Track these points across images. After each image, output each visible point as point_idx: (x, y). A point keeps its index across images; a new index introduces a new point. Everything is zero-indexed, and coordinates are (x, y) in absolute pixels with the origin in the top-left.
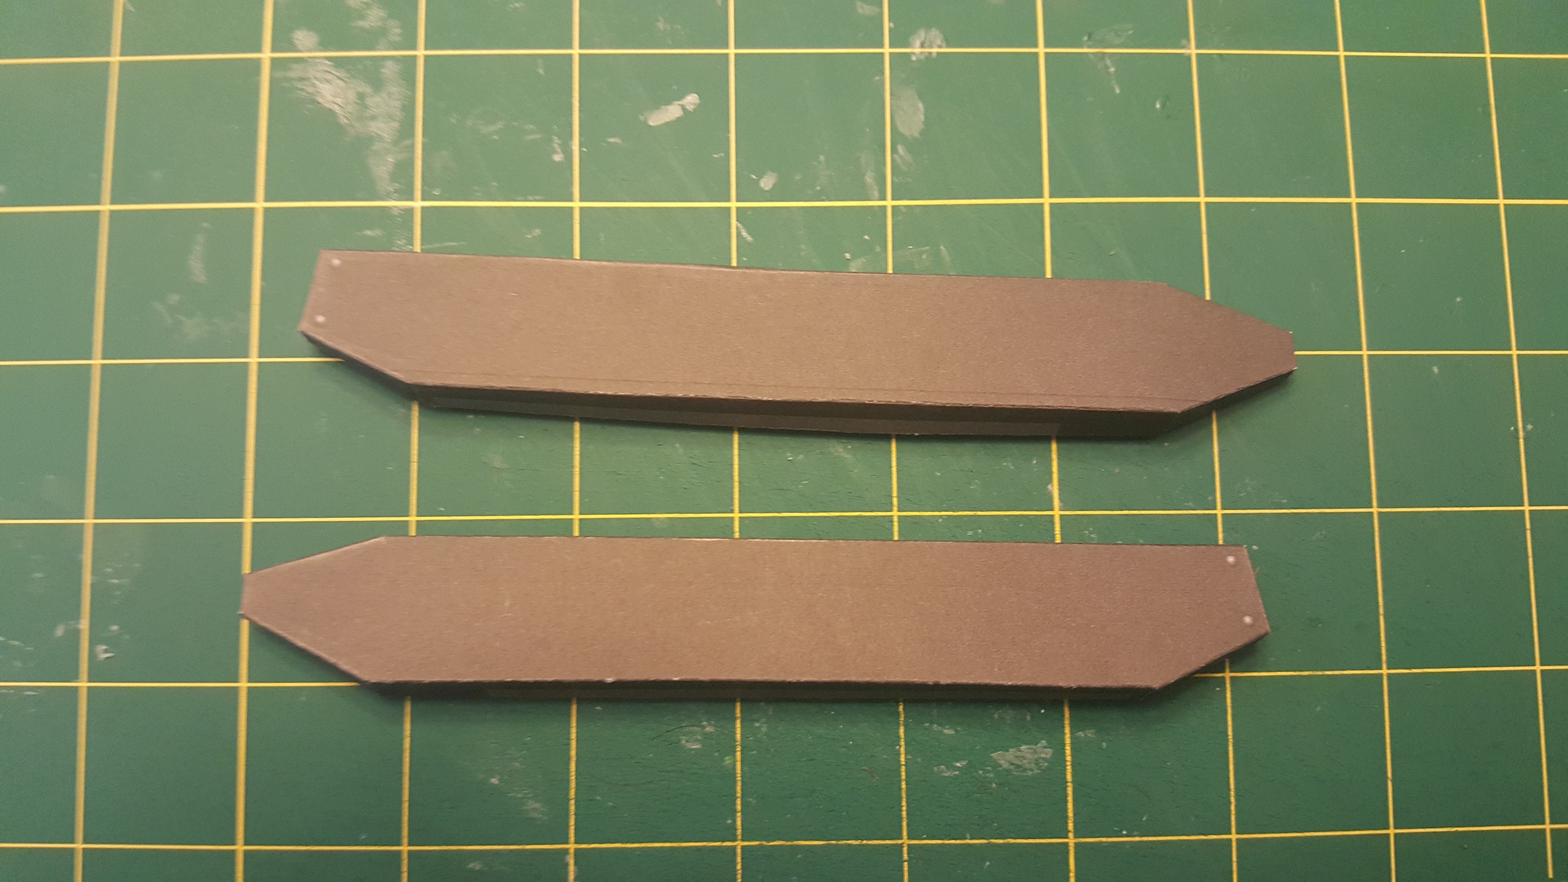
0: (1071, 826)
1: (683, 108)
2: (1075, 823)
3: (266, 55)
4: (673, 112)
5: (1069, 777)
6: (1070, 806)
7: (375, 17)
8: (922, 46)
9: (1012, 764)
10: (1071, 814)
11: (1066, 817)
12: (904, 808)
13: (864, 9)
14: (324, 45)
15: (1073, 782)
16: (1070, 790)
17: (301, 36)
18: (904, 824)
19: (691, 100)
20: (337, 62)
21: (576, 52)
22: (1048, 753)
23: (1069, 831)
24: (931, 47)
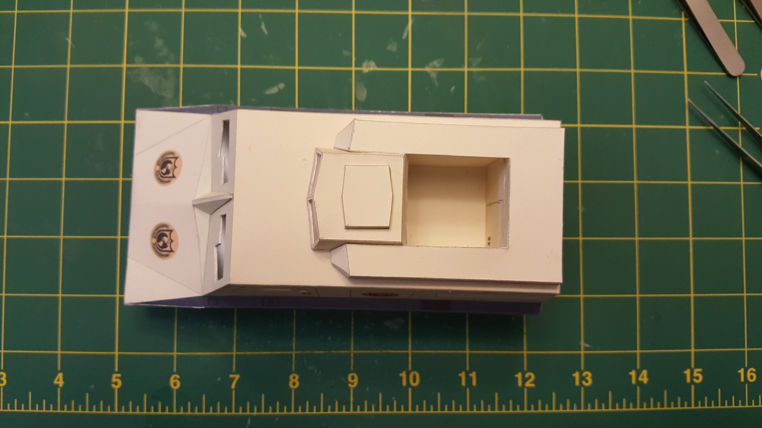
1: (279, 88)
3: (124, 66)
4: (274, 90)
7: (165, 51)
8: (367, 67)
13: (345, 53)
14: (146, 62)
17: (138, 59)
19: (282, 86)
20: (151, 69)
21: (239, 66)
24: (370, 67)
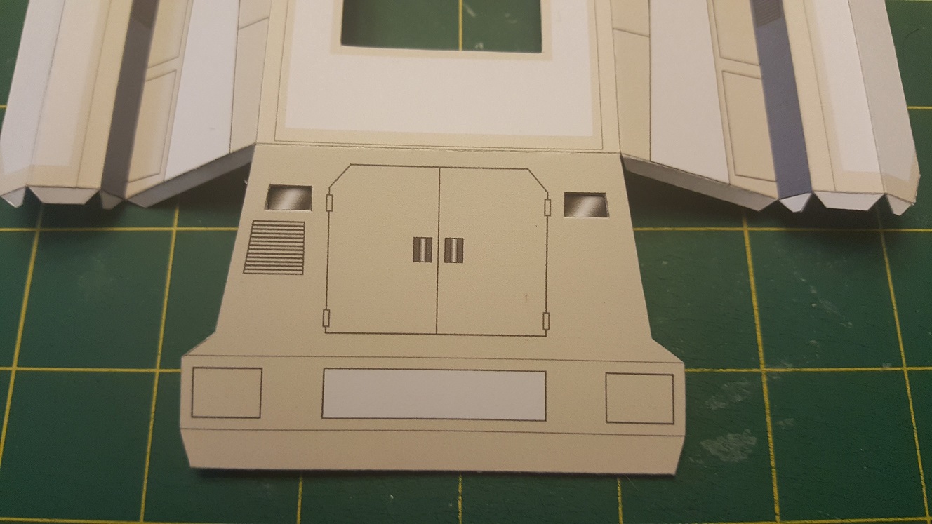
0: (777, 509)
2: (780, 506)
5: (773, 463)
6: (775, 490)
9: (720, 451)
10: (776, 498)
11: (773, 501)
12: (619, 494)
15: (777, 467)
16: (774, 474)
18: (620, 509)
22: (754, 440)
23: (776, 514)
